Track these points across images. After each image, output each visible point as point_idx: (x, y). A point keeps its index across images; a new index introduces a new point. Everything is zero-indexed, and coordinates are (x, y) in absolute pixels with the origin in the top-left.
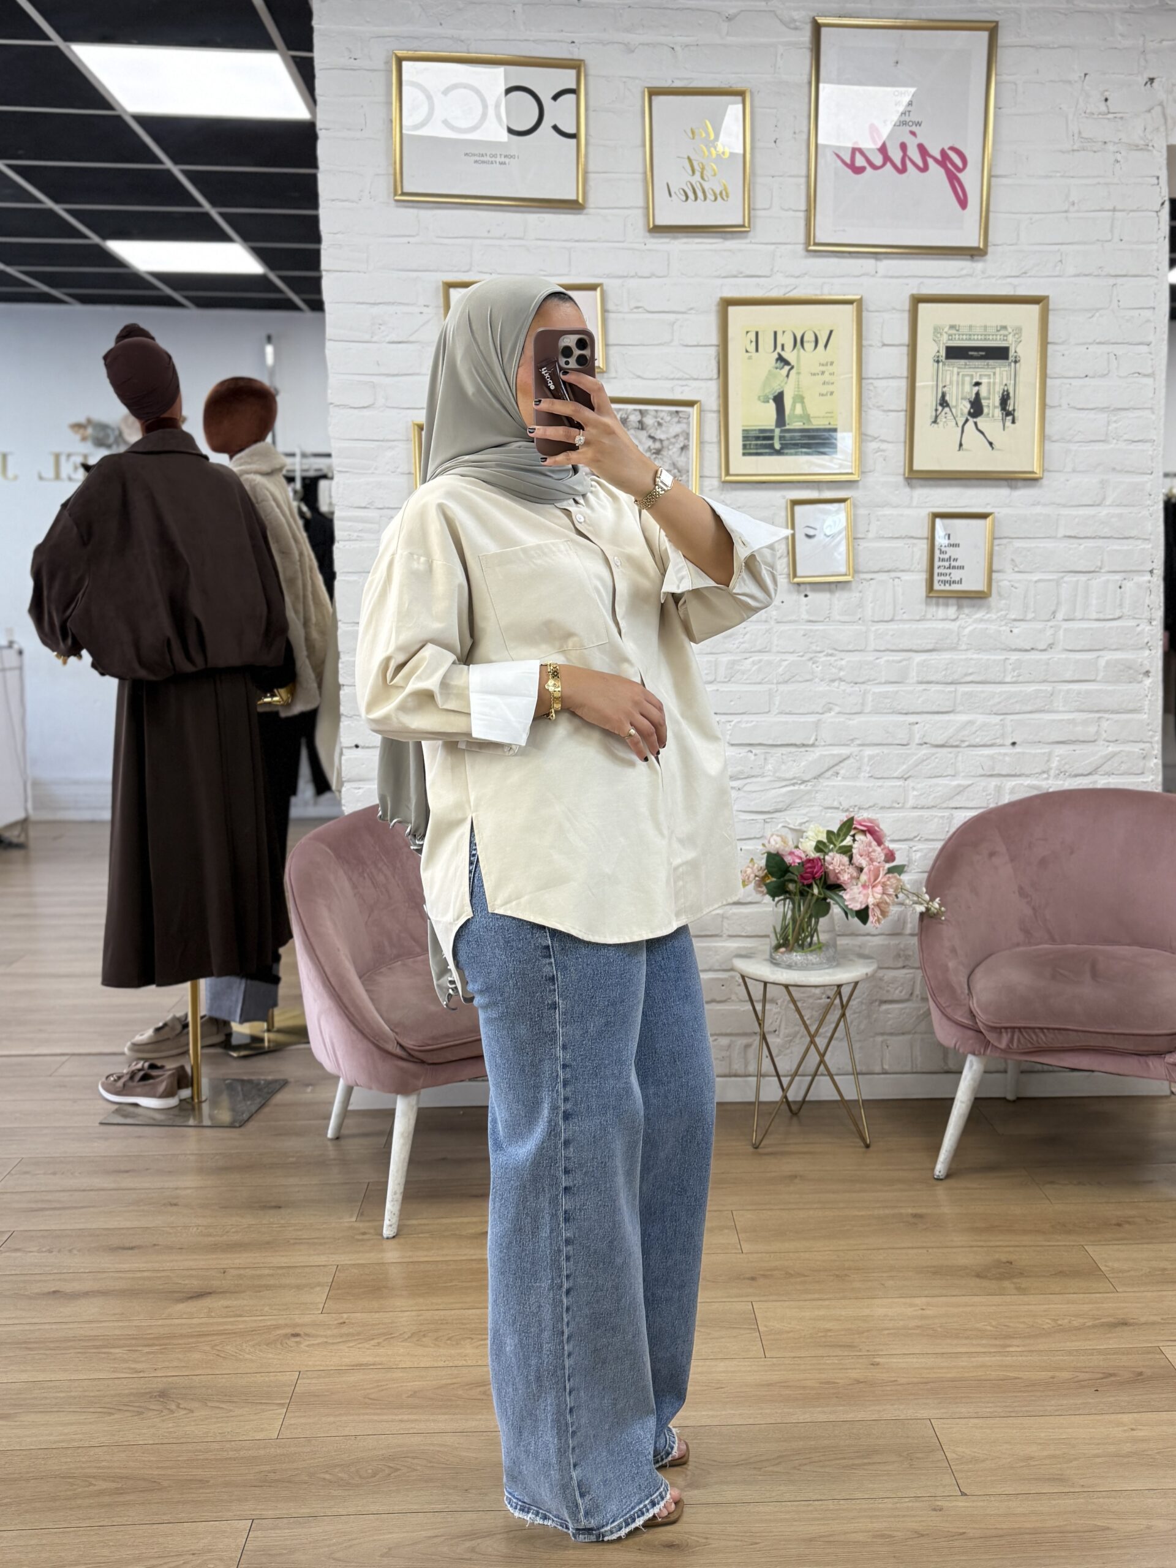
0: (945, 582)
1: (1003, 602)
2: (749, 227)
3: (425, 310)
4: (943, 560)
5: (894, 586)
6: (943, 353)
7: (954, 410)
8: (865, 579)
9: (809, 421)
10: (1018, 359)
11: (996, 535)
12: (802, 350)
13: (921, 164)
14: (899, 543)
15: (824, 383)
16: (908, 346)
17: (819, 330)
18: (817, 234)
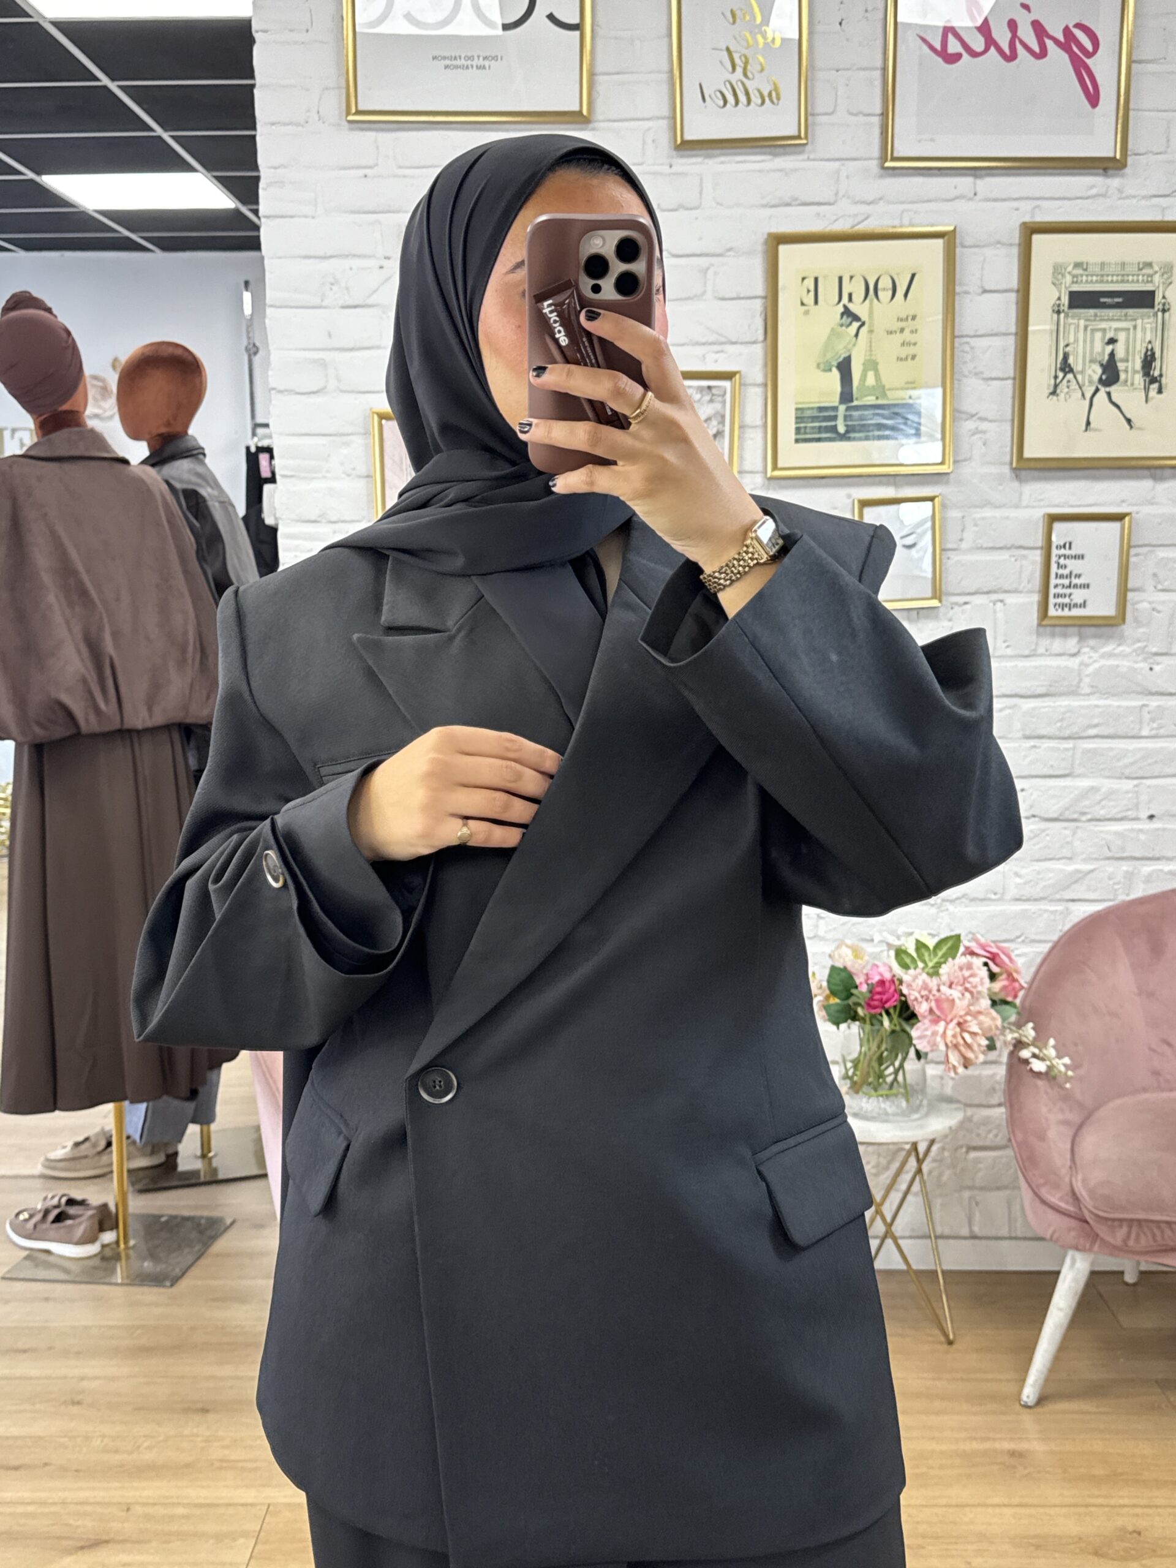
0: (1063, 606)
1: (1141, 630)
2: (806, 138)
3: (385, 263)
4: (1062, 576)
5: (995, 612)
6: (1065, 300)
7: (1079, 377)
8: (956, 604)
9: (884, 395)
10: (1167, 307)
11: (1132, 543)
12: (875, 300)
13: (1036, 48)
14: (1004, 555)
15: (903, 344)
16: (1018, 291)
17: (898, 274)
18: (896, 145)
